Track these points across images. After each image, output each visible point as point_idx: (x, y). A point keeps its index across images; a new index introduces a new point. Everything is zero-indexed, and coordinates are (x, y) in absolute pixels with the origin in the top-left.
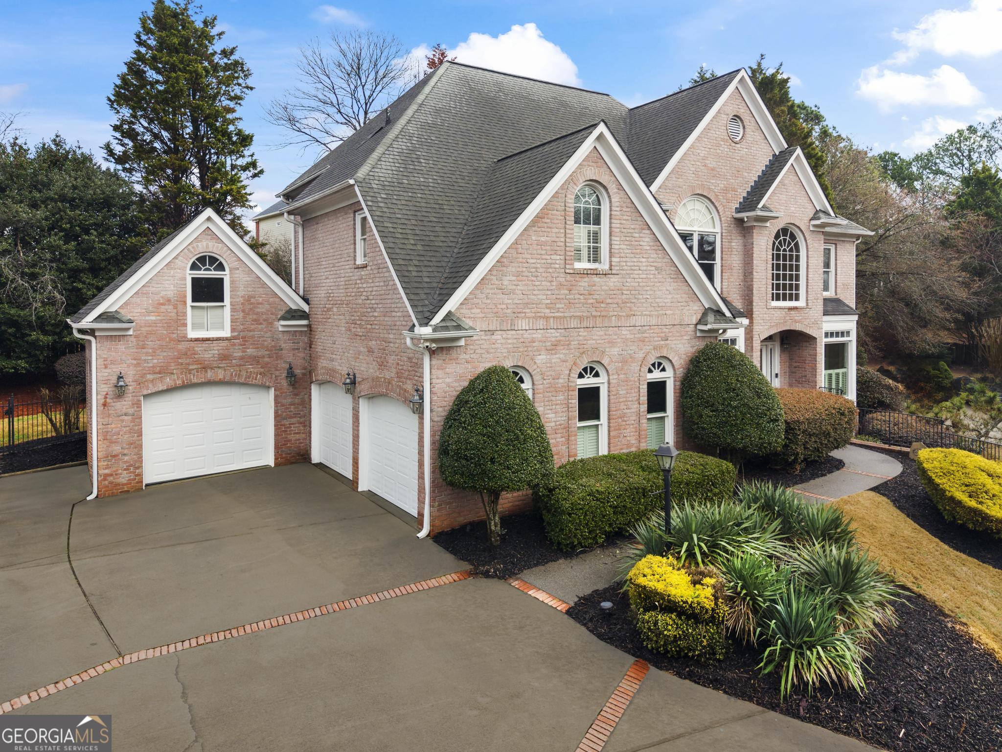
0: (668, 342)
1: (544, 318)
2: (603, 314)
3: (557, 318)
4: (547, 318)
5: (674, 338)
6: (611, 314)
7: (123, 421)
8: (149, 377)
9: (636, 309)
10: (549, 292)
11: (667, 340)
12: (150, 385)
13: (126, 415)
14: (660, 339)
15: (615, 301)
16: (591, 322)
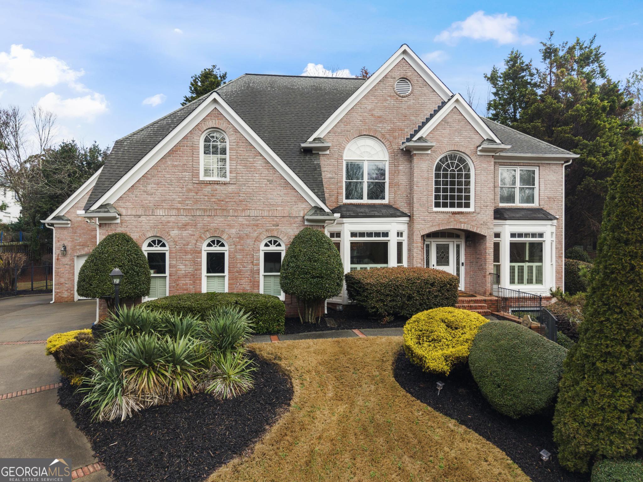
0: (279, 227)
1: (176, 209)
2: (224, 208)
3: (186, 209)
4: (178, 209)
5: (284, 225)
6: (229, 208)
7: (66, 267)
8: (78, 247)
9: (250, 205)
10: (181, 194)
11: (278, 226)
12: (78, 251)
13: (67, 265)
14: (271, 225)
15: (234, 200)
16: (213, 212)
